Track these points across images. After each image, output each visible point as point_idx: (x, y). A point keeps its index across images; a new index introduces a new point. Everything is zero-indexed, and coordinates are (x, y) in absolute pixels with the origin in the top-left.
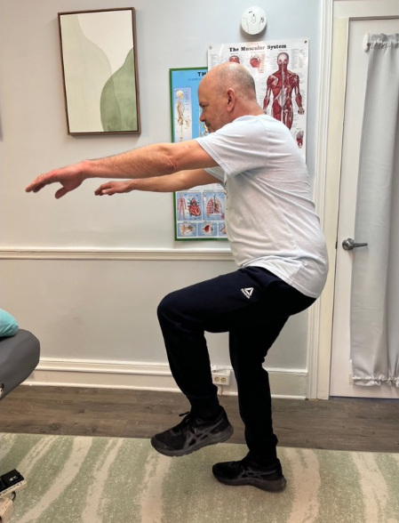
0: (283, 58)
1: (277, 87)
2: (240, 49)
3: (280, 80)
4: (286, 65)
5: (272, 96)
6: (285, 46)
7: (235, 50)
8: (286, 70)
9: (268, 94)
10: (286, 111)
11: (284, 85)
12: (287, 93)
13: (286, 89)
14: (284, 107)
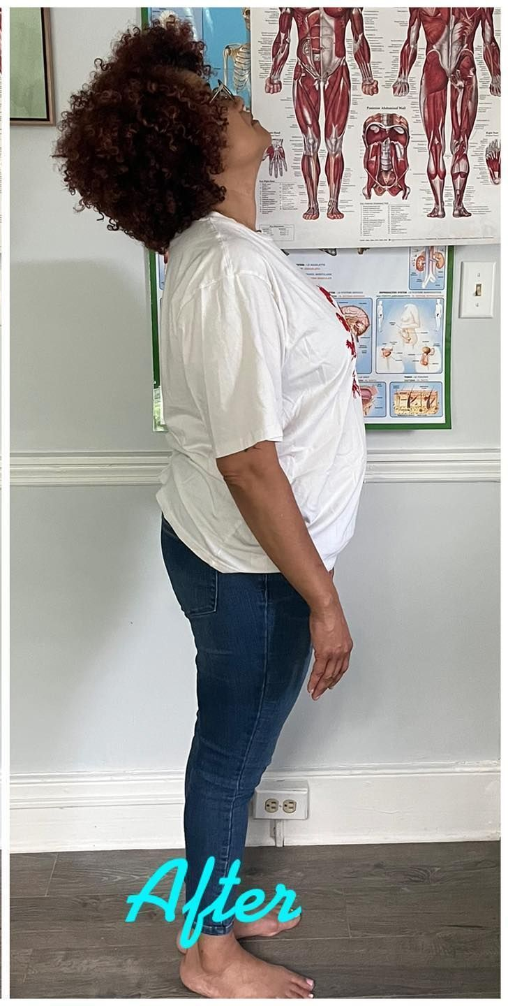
9: (413, 35)
10: (460, 83)
11: (453, 14)
12: (462, 37)
13: (459, 25)
14: (454, 72)
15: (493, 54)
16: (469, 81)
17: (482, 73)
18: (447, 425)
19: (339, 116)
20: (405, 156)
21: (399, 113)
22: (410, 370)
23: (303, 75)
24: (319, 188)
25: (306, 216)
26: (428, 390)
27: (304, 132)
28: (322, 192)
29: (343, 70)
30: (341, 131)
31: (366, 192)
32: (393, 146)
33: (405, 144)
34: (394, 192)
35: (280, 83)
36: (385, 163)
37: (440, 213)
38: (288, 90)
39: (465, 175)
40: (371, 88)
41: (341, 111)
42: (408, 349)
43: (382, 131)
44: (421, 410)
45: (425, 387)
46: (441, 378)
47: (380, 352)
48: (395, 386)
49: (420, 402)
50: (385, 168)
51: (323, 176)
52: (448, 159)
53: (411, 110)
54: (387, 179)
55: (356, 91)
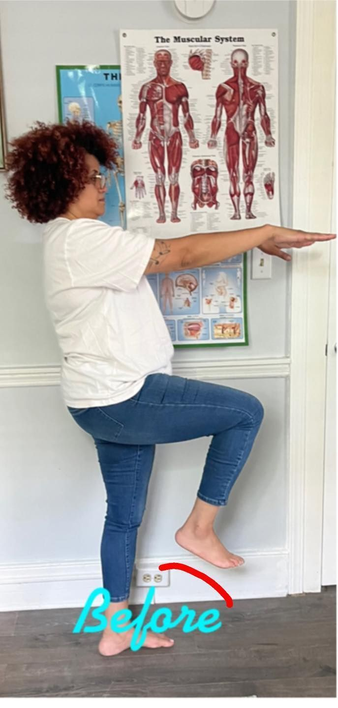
0: (240, 57)
1: (231, 103)
2: (172, 39)
3: (236, 91)
4: (244, 70)
5: (224, 117)
6: (241, 39)
7: (163, 40)
8: (244, 77)
9: (219, 113)
10: (248, 140)
11: (242, 99)
12: (248, 113)
13: (246, 106)
14: (243, 134)
15: (266, 122)
16: (252, 138)
17: (260, 134)
18: (246, 343)
19: (176, 161)
20: (216, 184)
21: (212, 158)
22: (222, 311)
23: (154, 138)
24: (166, 204)
25: (159, 221)
26: (234, 323)
27: (156, 171)
28: (167, 207)
29: (178, 135)
30: (177, 171)
31: (193, 206)
32: (209, 178)
33: (216, 177)
34: (210, 205)
35: (140, 143)
36: (204, 188)
37: (238, 217)
38: (146, 147)
39: (252, 194)
40: (195, 144)
41: (177, 158)
42: (221, 299)
43: (202, 170)
44: (230, 335)
45: (232, 321)
46: (242, 315)
47: (204, 301)
48: (214, 321)
49: (229, 330)
50: (204, 191)
51: (168, 198)
52: (241, 185)
53: (218, 157)
54: (205, 197)
55: (186, 147)
